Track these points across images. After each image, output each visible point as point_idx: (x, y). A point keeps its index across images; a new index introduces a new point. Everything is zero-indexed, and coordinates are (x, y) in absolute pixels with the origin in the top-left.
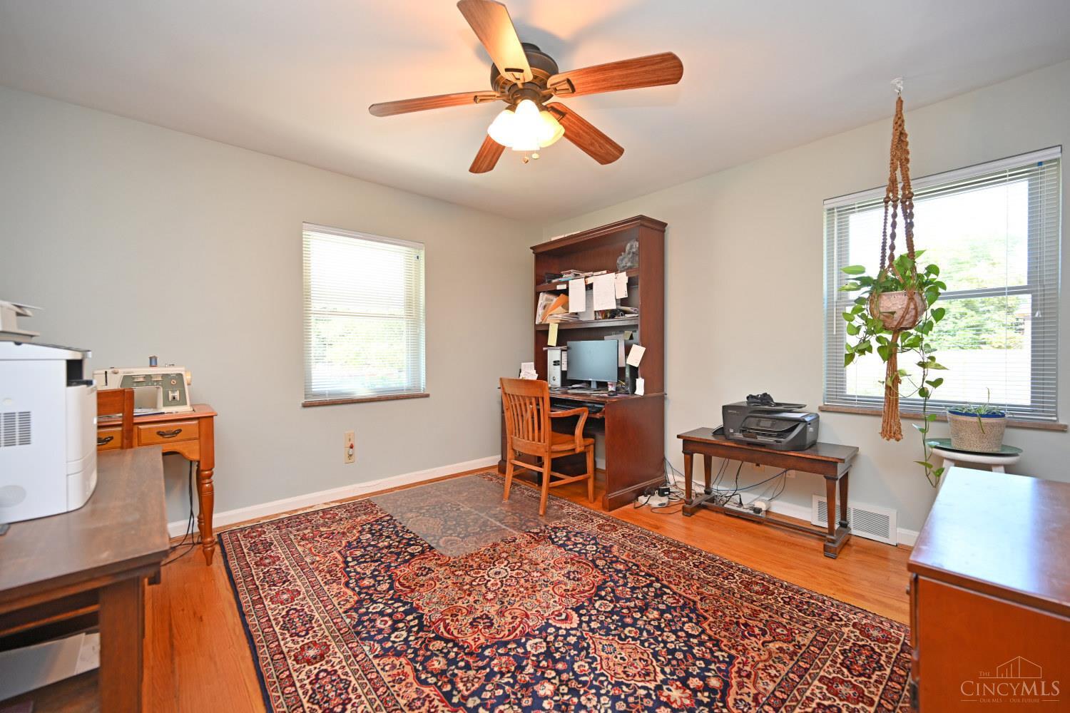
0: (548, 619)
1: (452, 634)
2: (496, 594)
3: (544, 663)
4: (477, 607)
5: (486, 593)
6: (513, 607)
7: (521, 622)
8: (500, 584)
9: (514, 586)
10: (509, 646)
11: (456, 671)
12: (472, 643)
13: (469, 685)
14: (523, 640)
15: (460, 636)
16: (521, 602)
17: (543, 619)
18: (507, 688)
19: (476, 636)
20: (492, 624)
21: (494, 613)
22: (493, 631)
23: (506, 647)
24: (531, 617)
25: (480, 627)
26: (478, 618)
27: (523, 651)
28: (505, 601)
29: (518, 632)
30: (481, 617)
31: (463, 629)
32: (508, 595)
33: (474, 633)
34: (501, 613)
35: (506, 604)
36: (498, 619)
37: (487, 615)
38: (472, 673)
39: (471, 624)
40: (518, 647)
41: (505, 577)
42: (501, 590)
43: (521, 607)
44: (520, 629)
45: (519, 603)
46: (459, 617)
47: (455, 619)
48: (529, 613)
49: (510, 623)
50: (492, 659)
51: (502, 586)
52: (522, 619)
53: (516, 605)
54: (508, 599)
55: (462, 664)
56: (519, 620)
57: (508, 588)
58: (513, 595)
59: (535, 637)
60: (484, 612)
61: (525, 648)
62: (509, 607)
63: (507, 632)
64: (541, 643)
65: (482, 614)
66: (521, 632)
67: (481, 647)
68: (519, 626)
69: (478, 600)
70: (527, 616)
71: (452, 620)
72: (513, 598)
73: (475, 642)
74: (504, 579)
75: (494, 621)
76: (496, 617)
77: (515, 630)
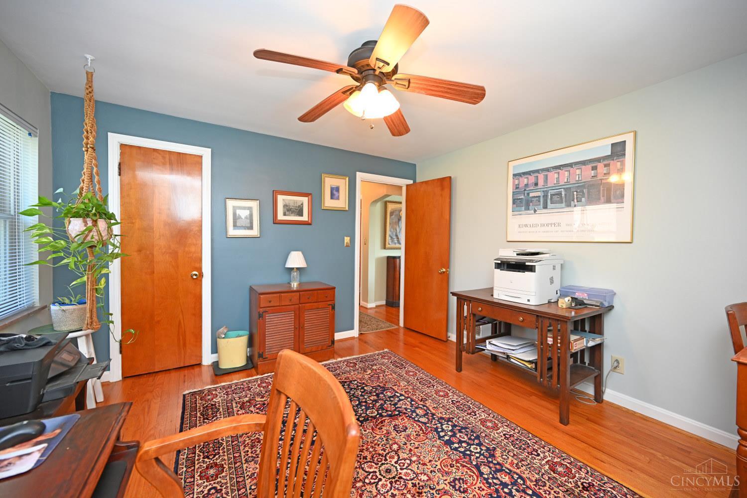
0: (361, 425)
1: (417, 424)
2: (391, 448)
3: (371, 405)
4: (404, 439)
5: (398, 450)
6: (380, 436)
7: (377, 425)
8: (388, 458)
9: (376, 454)
10: (386, 414)
11: (411, 408)
12: (405, 418)
13: (404, 403)
14: (378, 416)
15: (412, 423)
16: (374, 439)
17: (363, 426)
18: (389, 400)
19: (403, 422)
20: (394, 427)
21: (393, 433)
22: (394, 423)
23: (388, 414)
24: (370, 428)
25: (401, 426)
26: (403, 431)
27: (379, 412)
28: (385, 441)
29: (380, 420)
30: (401, 432)
31: (411, 426)
32: (382, 446)
33: (405, 423)
34: (388, 433)
35: (384, 439)
36: (390, 429)
37: (397, 432)
38: (404, 407)
39: (407, 428)
40: (381, 413)
41: (383, 464)
42: (387, 451)
43: (375, 435)
44: (378, 422)
45: (376, 438)
46: (415, 434)
47: (417, 433)
48: (371, 431)
49: (383, 426)
50: (395, 410)
51: (386, 455)
52: (376, 427)
53: (378, 437)
54: (383, 442)
55: (408, 410)
56: (378, 427)
57: (381, 452)
58: (379, 445)
59: (371, 417)
60: (399, 435)
61: (378, 412)
62: (383, 437)
63: (386, 421)
64: (369, 413)
65: (400, 434)
66: (378, 420)
67: (400, 415)
68: (378, 424)
69: (404, 444)
70: (373, 429)
71: (418, 432)
72: (379, 443)
73: (403, 418)
74: (383, 462)
75: (393, 428)
76: (392, 431)
77: (380, 422)
